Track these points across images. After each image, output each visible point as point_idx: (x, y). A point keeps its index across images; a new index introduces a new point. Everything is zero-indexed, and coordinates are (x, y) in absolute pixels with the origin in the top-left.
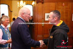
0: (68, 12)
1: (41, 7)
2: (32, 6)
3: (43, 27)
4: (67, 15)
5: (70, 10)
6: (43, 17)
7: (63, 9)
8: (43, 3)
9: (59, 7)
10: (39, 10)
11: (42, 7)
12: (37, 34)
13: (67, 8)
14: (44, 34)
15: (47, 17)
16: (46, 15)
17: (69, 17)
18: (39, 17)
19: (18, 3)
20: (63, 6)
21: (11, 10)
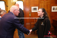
0: (48, 5)
4: (48, 8)
5: (50, 4)
6: (30, 10)
7: (45, 3)
9: (42, 2)
10: (27, 4)
12: (26, 23)
14: (31, 22)
15: (33, 10)
16: (32, 8)
17: (49, 9)
18: (27, 10)
20: (45, 1)
21: (7, 5)
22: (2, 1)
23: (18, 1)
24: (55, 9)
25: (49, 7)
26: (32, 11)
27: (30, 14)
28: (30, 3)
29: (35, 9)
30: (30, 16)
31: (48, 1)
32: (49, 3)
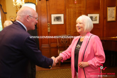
3: (48, 33)
6: (49, 20)
7: (76, 8)
10: (43, 10)
11: (47, 5)
12: (42, 44)
13: (80, 7)
15: (54, 20)
16: (53, 16)
18: (44, 20)
24: (93, 19)
26: (53, 23)
27: (49, 28)
29: (58, 19)
30: (49, 31)
31: (81, 4)
32: (83, 8)
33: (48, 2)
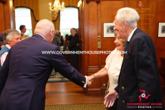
0: (150, 19)
1: (96, 11)
2: (78, 8)
4: (148, 26)
5: (153, 15)
6: (100, 31)
7: (140, 13)
8: (98, 2)
12: (89, 65)
13: (148, 12)
14: (102, 64)
15: (108, 31)
16: (106, 25)
17: (151, 29)
18: (91, 31)
19: (50, 4)
20: (140, 8)
21: (37, 19)
22: (24, 7)
23: (66, 7)
25: (150, 24)
26: (106, 35)
27: (99, 43)
28: (99, 12)
30: (99, 47)
31: (148, 7)
32: (152, 13)
33: (99, 5)
